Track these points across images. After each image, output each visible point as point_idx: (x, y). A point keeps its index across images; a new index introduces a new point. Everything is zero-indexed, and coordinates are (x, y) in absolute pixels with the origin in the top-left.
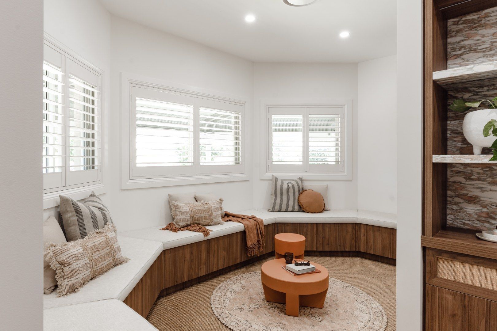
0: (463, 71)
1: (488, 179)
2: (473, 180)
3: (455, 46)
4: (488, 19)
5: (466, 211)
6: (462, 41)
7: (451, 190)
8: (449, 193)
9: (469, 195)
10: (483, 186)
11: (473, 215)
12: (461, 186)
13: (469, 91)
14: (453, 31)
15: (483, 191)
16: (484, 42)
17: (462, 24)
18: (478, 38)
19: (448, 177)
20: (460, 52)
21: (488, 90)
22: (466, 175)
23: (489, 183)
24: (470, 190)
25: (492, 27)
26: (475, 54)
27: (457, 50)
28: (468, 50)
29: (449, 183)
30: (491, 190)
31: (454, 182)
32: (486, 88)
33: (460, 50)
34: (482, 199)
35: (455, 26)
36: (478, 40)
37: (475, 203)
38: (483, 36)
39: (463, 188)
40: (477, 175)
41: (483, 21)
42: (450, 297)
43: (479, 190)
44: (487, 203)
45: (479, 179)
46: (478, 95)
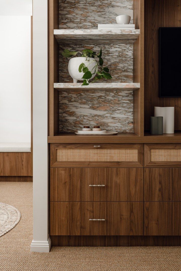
0: (69, 32)
1: (79, 101)
2: (72, 102)
3: (63, 17)
4: (79, 4)
5: (69, 121)
6: (67, 14)
7: (61, 109)
8: (60, 111)
9: (70, 111)
10: (77, 105)
11: (72, 123)
12: (66, 106)
13: (70, 47)
14: (62, 7)
15: (77, 108)
16: (77, 18)
17: (66, 3)
18: (74, 14)
19: (60, 101)
20: (65, 21)
21: (79, 48)
22: (69, 99)
23: (80, 103)
24: (71, 108)
25: (81, 10)
26: (73, 24)
27: (64, 19)
28: (69, 20)
29: (60, 105)
30: (81, 107)
31: (63, 104)
32: (78, 46)
33: (65, 20)
34: (76, 113)
35: (63, 4)
36: (74, 16)
37: (73, 116)
38: (77, 14)
39: (67, 107)
40: (74, 99)
41: (77, 5)
42: (63, 172)
43: (75, 108)
44: (79, 115)
45: (75, 101)
46: (74, 49)
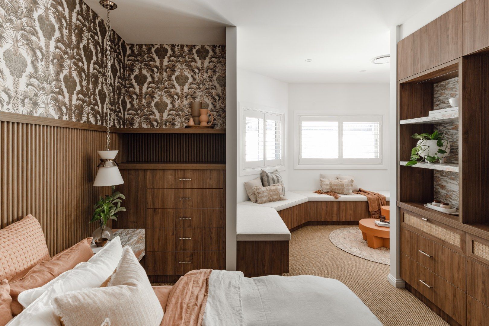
1: (449, 176)
2: (443, 176)
3: (437, 99)
4: (449, 85)
5: (441, 194)
6: (439, 96)
7: (435, 181)
8: (435, 183)
9: (442, 185)
10: (447, 180)
11: (443, 196)
12: (439, 179)
13: (442, 126)
14: (436, 91)
15: (447, 183)
16: (447, 98)
17: (439, 87)
18: (445, 95)
19: (434, 174)
21: (449, 126)
22: (441, 173)
23: (450, 179)
24: (442, 182)
25: (451, 90)
26: (444, 104)
29: (434, 177)
30: (450, 183)
31: (436, 177)
32: (448, 125)
33: (438, 102)
34: (447, 187)
35: (437, 88)
36: (445, 97)
37: (444, 190)
38: (447, 95)
39: (440, 180)
40: (445, 174)
41: (447, 87)
43: (446, 182)
44: (449, 190)
45: (446, 176)
46: (445, 128)
